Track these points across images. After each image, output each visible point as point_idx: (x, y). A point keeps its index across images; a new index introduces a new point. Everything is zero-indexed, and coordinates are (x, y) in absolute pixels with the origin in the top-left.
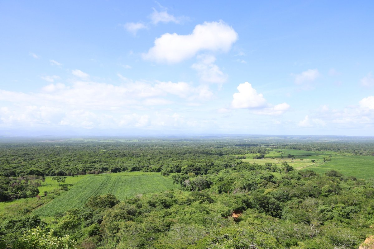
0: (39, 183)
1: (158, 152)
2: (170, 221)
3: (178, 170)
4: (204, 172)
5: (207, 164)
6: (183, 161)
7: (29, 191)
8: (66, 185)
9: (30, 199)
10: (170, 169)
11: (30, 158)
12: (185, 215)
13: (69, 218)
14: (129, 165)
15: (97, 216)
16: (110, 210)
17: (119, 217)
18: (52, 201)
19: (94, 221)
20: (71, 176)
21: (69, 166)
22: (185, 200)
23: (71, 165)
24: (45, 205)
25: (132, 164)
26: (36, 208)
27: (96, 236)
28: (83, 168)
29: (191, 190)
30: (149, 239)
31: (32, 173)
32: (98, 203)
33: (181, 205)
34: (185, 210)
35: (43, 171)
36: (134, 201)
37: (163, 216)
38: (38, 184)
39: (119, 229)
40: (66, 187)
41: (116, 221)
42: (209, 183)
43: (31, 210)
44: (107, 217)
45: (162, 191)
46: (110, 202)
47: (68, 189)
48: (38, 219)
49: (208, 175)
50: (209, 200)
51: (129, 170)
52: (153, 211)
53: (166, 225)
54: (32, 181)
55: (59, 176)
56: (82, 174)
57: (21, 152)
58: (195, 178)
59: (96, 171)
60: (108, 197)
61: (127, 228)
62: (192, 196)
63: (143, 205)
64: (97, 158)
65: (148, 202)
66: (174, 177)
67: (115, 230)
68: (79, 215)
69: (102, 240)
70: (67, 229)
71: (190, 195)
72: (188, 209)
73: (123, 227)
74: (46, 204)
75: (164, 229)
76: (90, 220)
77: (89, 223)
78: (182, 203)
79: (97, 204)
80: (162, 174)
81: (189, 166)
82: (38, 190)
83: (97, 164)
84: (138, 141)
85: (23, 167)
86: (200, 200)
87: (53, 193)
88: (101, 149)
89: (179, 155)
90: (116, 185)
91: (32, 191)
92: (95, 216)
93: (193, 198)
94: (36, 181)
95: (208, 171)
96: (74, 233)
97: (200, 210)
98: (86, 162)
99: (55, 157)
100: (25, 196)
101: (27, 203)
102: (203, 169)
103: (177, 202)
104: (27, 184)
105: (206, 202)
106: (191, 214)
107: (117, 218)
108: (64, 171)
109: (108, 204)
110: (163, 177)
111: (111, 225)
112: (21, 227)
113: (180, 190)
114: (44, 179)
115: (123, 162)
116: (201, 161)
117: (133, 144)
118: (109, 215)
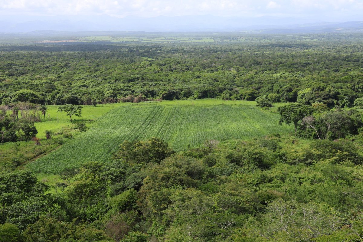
0: (36, 115)
1: (252, 62)
2: (268, 193)
3: (291, 97)
4: (347, 102)
5: (354, 86)
6: (303, 79)
7: (19, 130)
8: (82, 120)
9: (22, 144)
10: (275, 95)
11: (19, 71)
12: (301, 183)
13: (84, 179)
14: (195, 85)
15: (133, 176)
16: (156, 166)
17: (171, 180)
18: (59, 148)
19: (129, 185)
20: (91, 105)
21: (88, 87)
22: (301, 155)
23: (90, 86)
24: (48, 155)
25: (202, 85)
26: (33, 159)
27: (131, 212)
28: (111, 91)
29: (316, 137)
30: (224, 224)
31: (22, 98)
32: (135, 154)
33: (293, 165)
34: (300, 175)
35: (42, 95)
36: (202, 153)
37: (255, 183)
38: (35, 118)
39: (170, 202)
40: (83, 125)
41: (167, 187)
42: (356, 124)
43: (24, 162)
44: (150, 179)
45: (256, 137)
46: (158, 152)
47: (86, 127)
48: (32, 178)
49: (355, 108)
50: (353, 157)
51: (196, 96)
52: (236, 173)
53: (261, 200)
54: (24, 112)
55: (70, 105)
56: (111, 102)
57: (3, 62)
58: (326, 112)
59: (134, 97)
60: (153, 143)
61: (183, 201)
62: (318, 147)
63: (219, 161)
64: (136, 72)
65: (227, 155)
66: (282, 110)
67: (164, 203)
68: (102, 174)
69: (142, 221)
70: (83, 197)
71: (312, 146)
72: (307, 172)
73: (177, 198)
74: (50, 153)
75: (255, 208)
76: (121, 183)
77: (119, 188)
78: (294, 161)
79: (134, 156)
80: (258, 104)
81: (313, 89)
82: (34, 128)
83: (137, 84)
84: (212, 41)
85: (8, 88)
86: (334, 158)
87: (62, 134)
88: (144, 56)
89: (295, 68)
90: (171, 122)
91: (25, 130)
92: (130, 177)
93: (319, 153)
94: (31, 112)
95: (356, 100)
96: (94, 204)
97: (332, 177)
98: (116, 80)
99: (62, 70)
100: (14, 139)
101: (18, 150)
102: (345, 95)
103: (284, 158)
104: (16, 118)
105: (347, 161)
106: (312, 183)
107: (168, 181)
108: (78, 96)
109: (155, 157)
110: (261, 109)
111: (157, 193)
112: (3, 190)
113: (294, 137)
114: (45, 109)
115: (184, 81)
116: (342, 78)
117: (203, 47)
118: (154, 177)
